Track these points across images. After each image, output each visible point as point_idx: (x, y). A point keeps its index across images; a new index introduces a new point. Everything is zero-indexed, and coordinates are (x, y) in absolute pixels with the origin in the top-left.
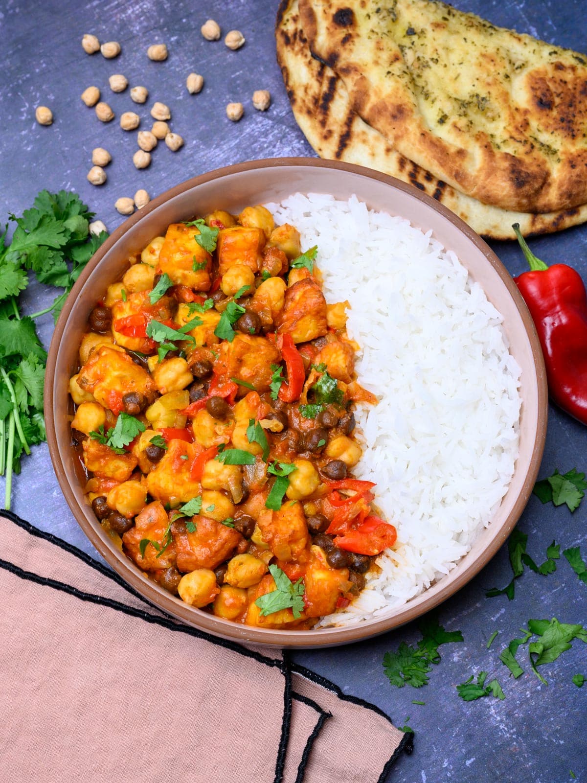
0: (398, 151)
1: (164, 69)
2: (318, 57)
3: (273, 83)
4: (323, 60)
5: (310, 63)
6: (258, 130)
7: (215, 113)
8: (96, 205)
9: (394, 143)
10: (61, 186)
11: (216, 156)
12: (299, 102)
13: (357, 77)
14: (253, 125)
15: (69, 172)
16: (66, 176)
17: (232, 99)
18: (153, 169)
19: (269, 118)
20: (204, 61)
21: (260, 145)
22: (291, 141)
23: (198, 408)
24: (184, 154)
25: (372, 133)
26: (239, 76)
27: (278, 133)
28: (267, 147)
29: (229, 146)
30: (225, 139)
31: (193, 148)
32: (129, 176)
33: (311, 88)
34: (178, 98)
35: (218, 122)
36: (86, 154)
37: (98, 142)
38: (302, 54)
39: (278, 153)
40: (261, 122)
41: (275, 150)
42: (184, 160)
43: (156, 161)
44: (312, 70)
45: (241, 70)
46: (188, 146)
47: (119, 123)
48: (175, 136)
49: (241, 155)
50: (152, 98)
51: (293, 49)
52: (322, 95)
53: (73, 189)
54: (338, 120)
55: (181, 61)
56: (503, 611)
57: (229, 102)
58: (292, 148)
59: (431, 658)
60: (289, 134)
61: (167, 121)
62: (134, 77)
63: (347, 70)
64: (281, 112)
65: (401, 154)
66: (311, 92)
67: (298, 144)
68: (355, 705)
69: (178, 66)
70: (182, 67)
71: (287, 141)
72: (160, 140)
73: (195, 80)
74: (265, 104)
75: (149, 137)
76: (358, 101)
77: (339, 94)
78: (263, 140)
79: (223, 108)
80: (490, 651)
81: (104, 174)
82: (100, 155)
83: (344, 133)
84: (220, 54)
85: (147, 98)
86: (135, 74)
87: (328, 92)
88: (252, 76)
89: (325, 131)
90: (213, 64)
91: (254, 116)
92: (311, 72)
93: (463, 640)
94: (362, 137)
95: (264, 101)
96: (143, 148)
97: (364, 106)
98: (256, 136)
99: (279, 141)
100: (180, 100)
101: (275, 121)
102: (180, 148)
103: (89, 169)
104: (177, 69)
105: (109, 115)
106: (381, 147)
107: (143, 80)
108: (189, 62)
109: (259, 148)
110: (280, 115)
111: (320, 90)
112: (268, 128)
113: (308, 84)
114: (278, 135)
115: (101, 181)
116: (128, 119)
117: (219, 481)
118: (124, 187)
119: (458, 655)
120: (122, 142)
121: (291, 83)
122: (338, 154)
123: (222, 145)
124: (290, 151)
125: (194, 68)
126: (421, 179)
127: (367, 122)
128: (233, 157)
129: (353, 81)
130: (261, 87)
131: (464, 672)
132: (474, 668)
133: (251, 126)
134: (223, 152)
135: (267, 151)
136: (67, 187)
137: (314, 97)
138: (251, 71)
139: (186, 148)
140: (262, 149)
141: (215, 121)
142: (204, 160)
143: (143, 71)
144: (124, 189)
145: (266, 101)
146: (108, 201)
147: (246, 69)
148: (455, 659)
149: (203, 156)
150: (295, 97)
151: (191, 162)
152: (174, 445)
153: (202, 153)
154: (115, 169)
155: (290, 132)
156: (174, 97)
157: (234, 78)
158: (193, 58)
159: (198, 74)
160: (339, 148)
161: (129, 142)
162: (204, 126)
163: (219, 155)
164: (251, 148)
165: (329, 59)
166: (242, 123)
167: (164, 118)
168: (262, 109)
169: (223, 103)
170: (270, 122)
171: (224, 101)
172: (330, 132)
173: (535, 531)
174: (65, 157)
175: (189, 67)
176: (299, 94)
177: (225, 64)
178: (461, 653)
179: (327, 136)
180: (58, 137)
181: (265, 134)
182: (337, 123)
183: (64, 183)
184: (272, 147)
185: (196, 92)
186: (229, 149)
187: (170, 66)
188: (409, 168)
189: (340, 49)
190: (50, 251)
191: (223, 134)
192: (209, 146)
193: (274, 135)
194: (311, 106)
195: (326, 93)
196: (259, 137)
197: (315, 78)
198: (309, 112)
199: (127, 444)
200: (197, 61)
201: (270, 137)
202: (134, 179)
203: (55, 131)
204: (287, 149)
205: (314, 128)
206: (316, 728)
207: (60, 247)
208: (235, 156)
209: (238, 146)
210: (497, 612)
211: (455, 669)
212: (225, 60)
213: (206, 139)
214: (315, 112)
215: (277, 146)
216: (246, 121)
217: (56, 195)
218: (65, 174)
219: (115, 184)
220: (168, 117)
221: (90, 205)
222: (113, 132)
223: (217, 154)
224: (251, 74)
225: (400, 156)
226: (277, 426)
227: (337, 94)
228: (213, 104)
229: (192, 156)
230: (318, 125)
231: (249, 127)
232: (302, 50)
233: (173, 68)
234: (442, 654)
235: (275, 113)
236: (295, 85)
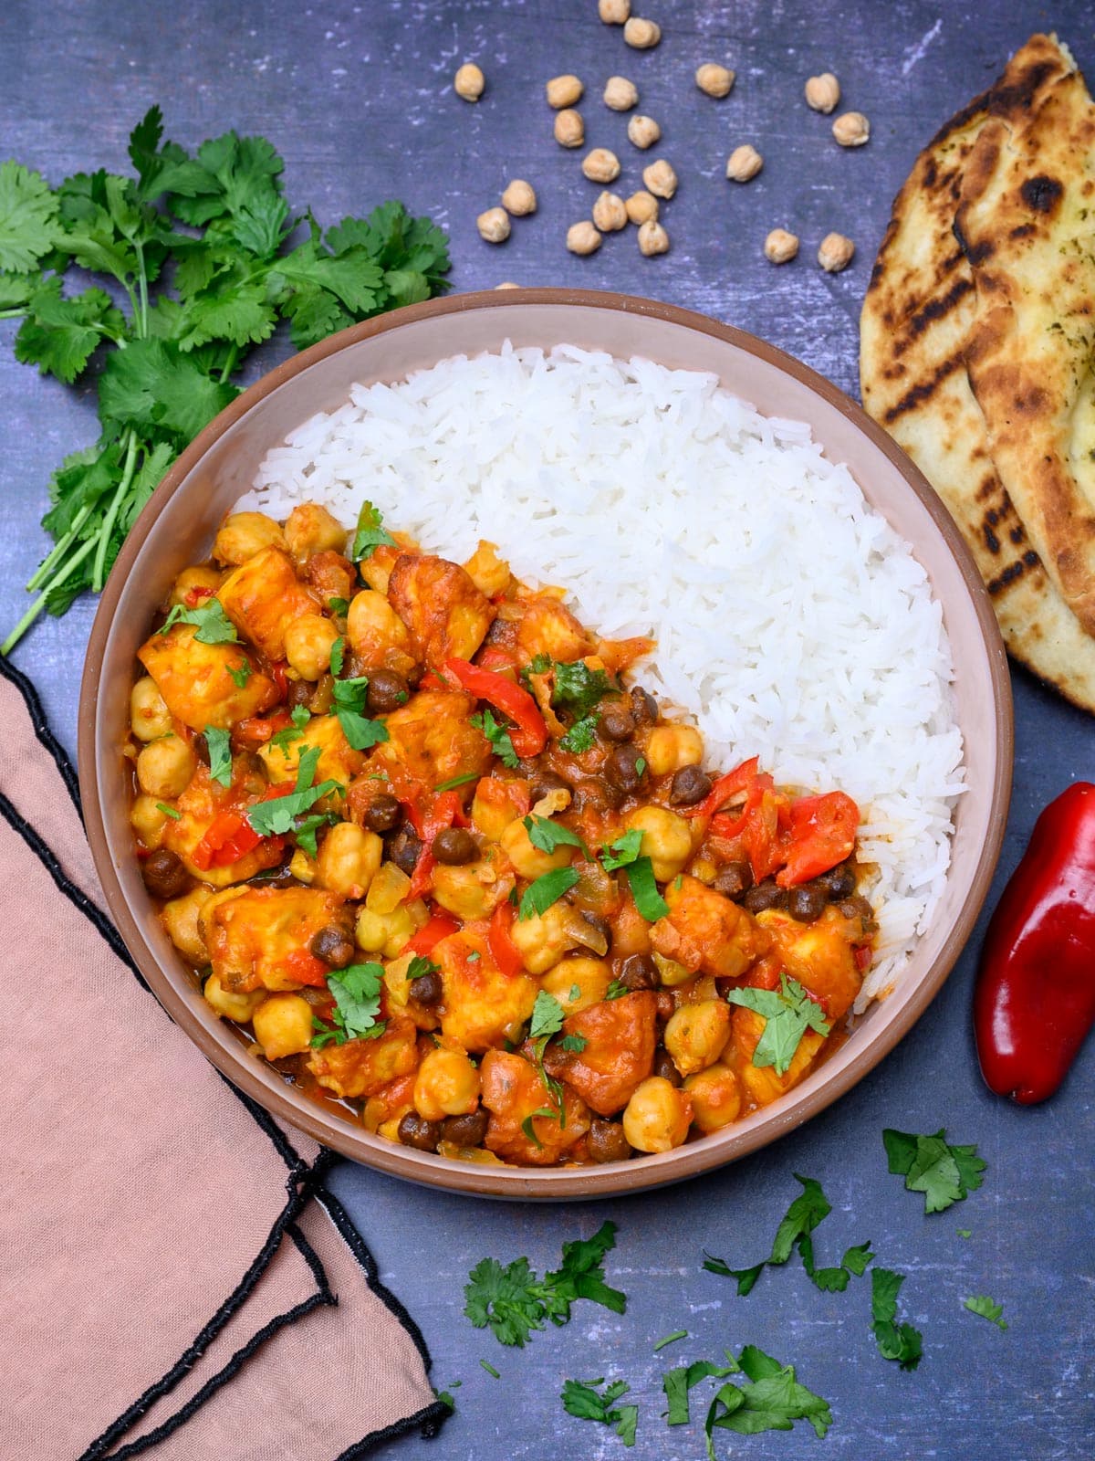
0: (994, 463)
1: (709, 112)
2: (961, 234)
3: (873, 235)
4: (966, 245)
5: (944, 237)
6: (802, 298)
7: (749, 230)
8: (467, 272)
9: (994, 447)
10: (431, 209)
11: (708, 302)
12: (882, 293)
13: (1000, 304)
14: (798, 285)
15: (456, 194)
16: (447, 198)
17: (790, 225)
18: (594, 264)
19: (832, 289)
20: (783, 137)
21: (789, 324)
22: (843, 348)
23: (427, 870)
24: (659, 268)
25: (971, 409)
26: (824, 191)
27: (831, 322)
28: (799, 335)
29: (740, 297)
30: (738, 283)
31: (679, 266)
32: (547, 254)
33: (918, 278)
34: (704, 173)
35: (744, 247)
36: (500, 180)
37: (531, 172)
38: (941, 215)
39: (811, 354)
40: (814, 288)
41: (809, 347)
42: (652, 278)
43: (606, 253)
44: (940, 250)
45: (834, 184)
46: (673, 259)
47: (582, 160)
48: (659, 231)
49: (749, 322)
50: (661, 149)
51: (930, 199)
52: (928, 301)
53: (445, 226)
54: (927, 357)
55: (745, 114)
56: (717, 1304)
57: (782, 227)
58: (839, 358)
59: (553, 1310)
60: (847, 334)
61: (660, 199)
62: (655, 98)
63: (991, 283)
64: (856, 290)
65: (996, 470)
66: (913, 286)
67: (851, 359)
68: (386, 1309)
69: (735, 121)
70: (742, 126)
71: (837, 342)
72: (631, 224)
73: (747, 159)
74: (835, 262)
75: (616, 208)
76: (978, 345)
77: (957, 315)
78: (798, 318)
79: (766, 230)
80: (655, 1356)
81: (507, 228)
82: (519, 195)
83: (925, 384)
84: (816, 138)
85: (653, 144)
86: (657, 95)
87: (940, 301)
88: (846, 205)
89: (895, 362)
90: (794, 149)
91: (809, 272)
92: (936, 252)
93: (622, 1312)
94: (950, 408)
95: (837, 255)
96: (596, 220)
97: (982, 357)
98: (792, 306)
99: (824, 336)
100: (705, 178)
101: (838, 300)
102: (656, 255)
103: (490, 206)
104: (731, 125)
105: (572, 138)
106: (971, 441)
107: (666, 111)
108: (757, 124)
109: (785, 329)
110: (853, 294)
111: (930, 291)
112: (819, 303)
113: (917, 270)
114: (829, 326)
115: (495, 237)
116: (600, 162)
117: (553, 946)
118: (529, 267)
119: (600, 1330)
120: (570, 192)
121: (890, 253)
122: (892, 415)
123: (729, 289)
124: (833, 362)
125: (760, 138)
126: (1002, 532)
127: (973, 385)
128: (733, 319)
129: (989, 306)
130: (847, 233)
131: (594, 1364)
132: (613, 1367)
133: (794, 286)
134: (722, 302)
135: (793, 341)
136: (438, 217)
137: (912, 298)
138: (850, 195)
139: (668, 260)
140: (788, 332)
141: (740, 244)
142: (684, 297)
143: (675, 97)
144: (526, 271)
145: (841, 258)
146: (489, 275)
147: (844, 187)
148: (591, 1335)
149: (687, 289)
150: (882, 280)
151: (663, 287)
152: (443, 953)
153: (688, 284)
154: (532, 230)
155: (851, 332)
156: (697, 167)
157: (814, 191)
158: (768, 122)
159: (758, 151)
160: (900, 403)
161: (581, 200)
162: (717, 242)
163: (713, 302)
164: (772, 321)
165: (976, 247)
166: (783, 270)
167: (661, 191)
168: (827, 268)
169: (772, 222)
170: (829, 296)
171: (776, 220)
172: (901, 370)
173: (848, 1209)
174: (464, 166)
175: (752, 132)
176: (893, 278)
177: (813, 159)
178: (607, 1330)
179: (890, 374)
180: (474, 128)
181: (809, 312)
182: (923, 360)
183: (438, 207)
184: (806, 338)
185: (737, 179)
186: (736, 302)
187: (722, 114)
188: (995, 501)
189: (1003, 241)
190: (338, 308)
191: (740, 271)
192: (705, 275)
193: (823, 320)
194: (898, 310)
195: (937, 301)
196: (796, 311)
197: (936, 266)
198: (888, 319)
199: (377, 1011)
200: (771, 129)
201: (814, 321)
202: (553, 263)
203: (475, 116)
204: (829, 357)
205: (881, 349)
206: (297, 1308)
207: (355, 311)
208: (739, 319)
209: (753, 305)
210: (706, 1302)
211: (581, 1352)
212: (817, 154)
213: (709, 265)
214: (900, 323)
215: (816, 342)
216: (791, 272)
217: (413, 221)
218: (448, 194)
219: (518, 252)
220: (668, 195)
221: (458, 266)
222: (565, 169)
223: (710, 299)
224: (846, 200)
225: (992, 473)
226: (559, 797)
227: (955, 313)
228: (755, 215)
229: (669, 278)
230: (889, 346)
231: (790, 285)
232: (944, 208)
233: (726, 119)
234: (576, 1315)
235: (846, 286)
236: (895, 259)
